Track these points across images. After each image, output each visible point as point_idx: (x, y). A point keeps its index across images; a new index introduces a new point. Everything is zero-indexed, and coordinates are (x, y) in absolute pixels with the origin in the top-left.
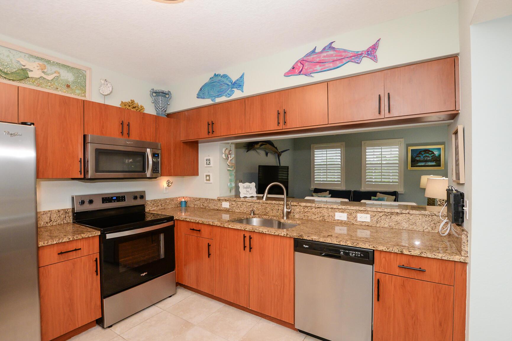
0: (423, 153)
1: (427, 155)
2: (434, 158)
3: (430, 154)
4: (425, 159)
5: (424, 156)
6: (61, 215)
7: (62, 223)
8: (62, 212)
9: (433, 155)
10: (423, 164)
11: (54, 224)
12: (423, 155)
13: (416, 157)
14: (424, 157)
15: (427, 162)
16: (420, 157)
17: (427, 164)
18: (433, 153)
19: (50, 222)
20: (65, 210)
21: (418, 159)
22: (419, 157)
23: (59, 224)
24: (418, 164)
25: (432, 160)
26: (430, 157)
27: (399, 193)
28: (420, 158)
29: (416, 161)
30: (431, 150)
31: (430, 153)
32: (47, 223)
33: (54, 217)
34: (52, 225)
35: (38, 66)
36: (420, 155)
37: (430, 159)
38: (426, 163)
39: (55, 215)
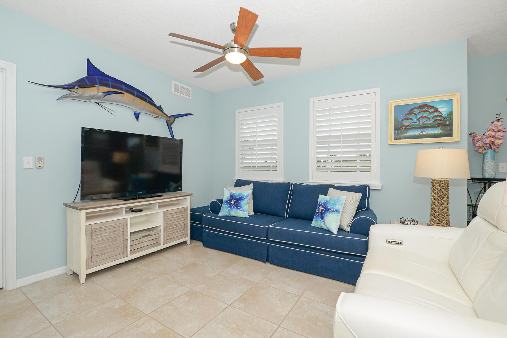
0: (416, 111)
1: (425, 114)
2: (439, 120)
3: (431, 113)
4: (421, 123)
5: (420, 118)
9: (436, 114)
10: (416, 133)
12: (416, 115)
13: (402, 121)
14: (418, 119)
15: (425, 129)
16: (412, 119)
17: (424, 133)
18: (437, 110)
21: (406, 123)
22: (410, 120)
24: (407, 133)
25: (436, 123)
26: (430, 119)
27: (371, 188)
28: (412, 121)
29: (404, 128)
30: (432, 105)
31: (431, 111)
36: (411, 116)
37: (432, 122)
38: (423, 131)
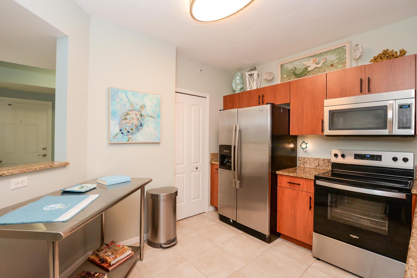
6: (325, 163)
7: (326, 169)
8: (326, 161)
11: (321, 168)
19: (318, 166)
20: (328, 159)
23: (324, 169)
32: (317, 166)
33: (321, 163)
34: (320, 169)
35: (312, 62)
39: (322, 162)
